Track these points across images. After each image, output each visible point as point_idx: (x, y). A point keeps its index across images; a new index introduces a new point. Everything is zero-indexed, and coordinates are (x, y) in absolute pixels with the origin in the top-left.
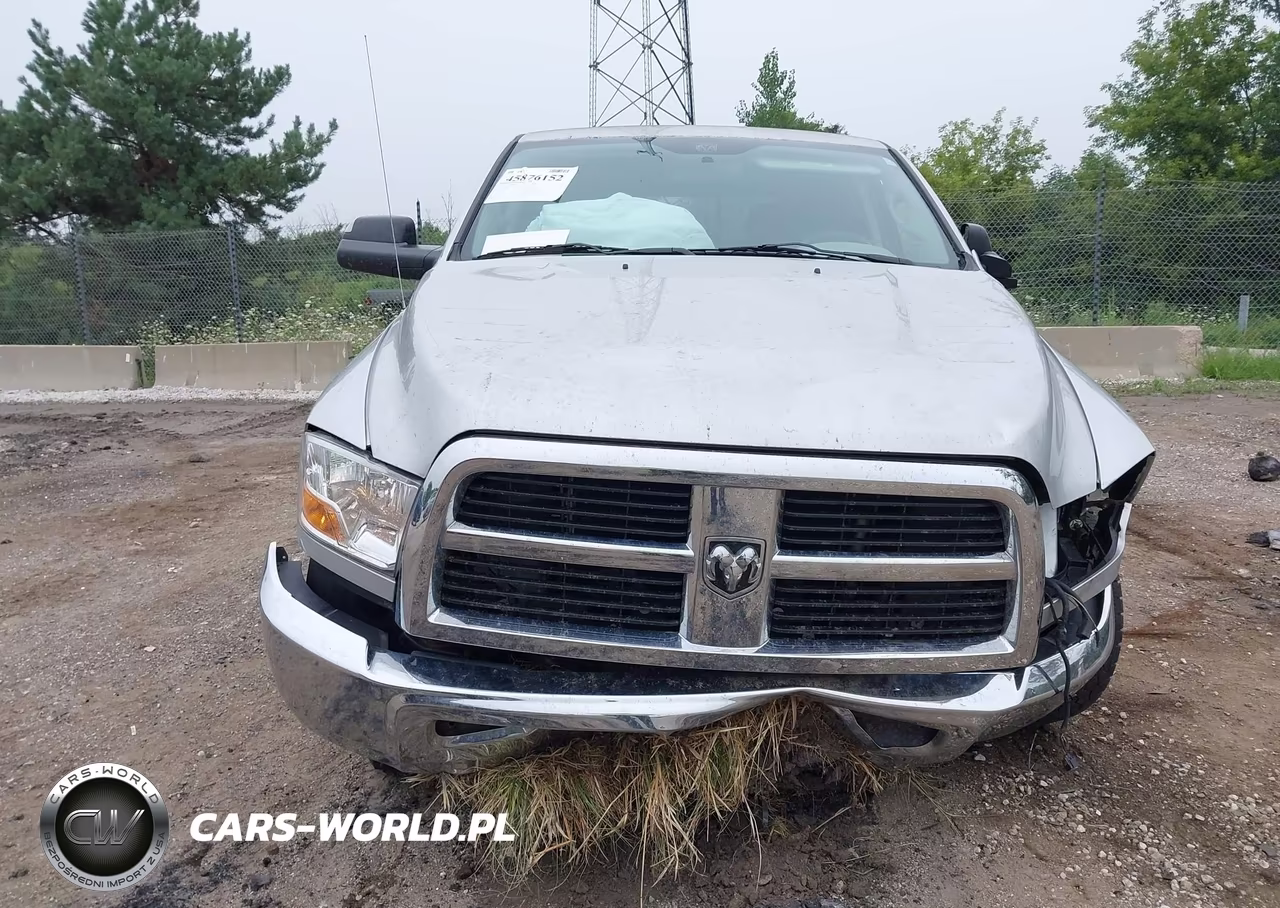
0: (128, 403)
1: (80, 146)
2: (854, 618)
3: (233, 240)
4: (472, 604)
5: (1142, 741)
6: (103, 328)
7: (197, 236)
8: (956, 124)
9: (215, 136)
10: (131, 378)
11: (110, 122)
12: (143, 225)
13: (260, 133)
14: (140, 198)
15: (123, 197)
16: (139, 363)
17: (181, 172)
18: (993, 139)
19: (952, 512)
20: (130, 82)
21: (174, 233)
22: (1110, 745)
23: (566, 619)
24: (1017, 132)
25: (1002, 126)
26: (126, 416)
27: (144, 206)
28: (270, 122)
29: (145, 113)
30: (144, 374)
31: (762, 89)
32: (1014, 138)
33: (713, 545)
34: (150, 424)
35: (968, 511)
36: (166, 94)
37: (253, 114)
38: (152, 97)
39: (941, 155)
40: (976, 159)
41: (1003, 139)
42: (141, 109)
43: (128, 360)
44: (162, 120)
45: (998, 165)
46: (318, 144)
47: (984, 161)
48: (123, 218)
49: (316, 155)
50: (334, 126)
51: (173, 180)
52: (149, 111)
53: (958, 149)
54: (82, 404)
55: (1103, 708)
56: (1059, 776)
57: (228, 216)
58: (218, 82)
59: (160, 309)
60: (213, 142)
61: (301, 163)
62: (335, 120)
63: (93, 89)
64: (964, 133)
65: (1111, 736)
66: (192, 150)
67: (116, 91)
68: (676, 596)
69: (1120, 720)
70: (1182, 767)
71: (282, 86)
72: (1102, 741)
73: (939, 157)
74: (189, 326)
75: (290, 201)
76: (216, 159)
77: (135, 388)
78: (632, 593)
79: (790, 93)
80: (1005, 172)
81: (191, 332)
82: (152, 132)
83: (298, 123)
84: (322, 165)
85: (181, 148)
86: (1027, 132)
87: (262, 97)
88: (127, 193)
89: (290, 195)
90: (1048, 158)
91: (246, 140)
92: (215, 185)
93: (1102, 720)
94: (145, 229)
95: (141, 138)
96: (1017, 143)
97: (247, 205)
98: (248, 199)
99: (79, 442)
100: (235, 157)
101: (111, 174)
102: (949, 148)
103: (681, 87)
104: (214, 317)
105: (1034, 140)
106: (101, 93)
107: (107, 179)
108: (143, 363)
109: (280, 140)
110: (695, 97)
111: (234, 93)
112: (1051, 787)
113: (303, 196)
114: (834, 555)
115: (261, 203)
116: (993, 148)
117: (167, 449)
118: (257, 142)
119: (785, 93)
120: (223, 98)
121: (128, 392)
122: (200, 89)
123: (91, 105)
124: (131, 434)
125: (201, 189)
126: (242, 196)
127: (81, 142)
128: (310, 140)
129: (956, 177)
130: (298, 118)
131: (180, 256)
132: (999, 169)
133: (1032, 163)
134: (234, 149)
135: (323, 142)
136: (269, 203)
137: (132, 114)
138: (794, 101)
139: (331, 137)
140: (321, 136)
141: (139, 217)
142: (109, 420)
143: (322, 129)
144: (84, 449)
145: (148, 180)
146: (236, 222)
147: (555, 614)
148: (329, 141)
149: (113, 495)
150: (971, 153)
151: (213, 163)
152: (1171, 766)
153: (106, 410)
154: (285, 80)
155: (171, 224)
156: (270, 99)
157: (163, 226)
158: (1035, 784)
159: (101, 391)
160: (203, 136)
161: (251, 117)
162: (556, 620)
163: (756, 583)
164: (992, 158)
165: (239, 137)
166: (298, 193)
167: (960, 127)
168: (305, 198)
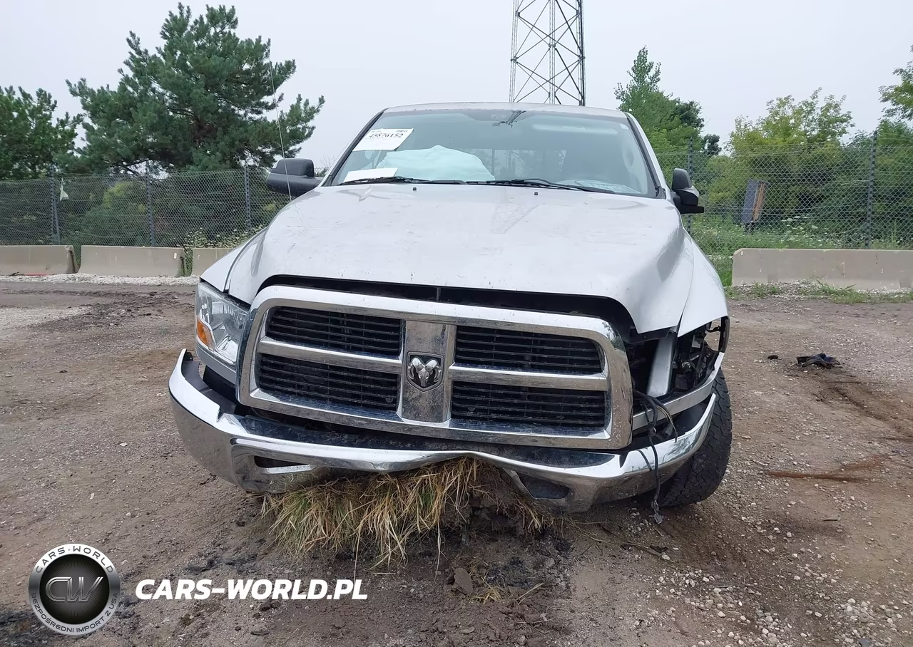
0: (173, 286)
1: (154, 115)
2: (503, 408)
3: (248, 178)
4: (276, 387)
5: (796, 555)
6: (163, 236)
7: (227, 174)
8: (780, 100)
9: (244, 109)
10: (176, 269)
11: (176, 99)
12: (192, 167)
13: (273, 106)
14: (193, 149)
15: (181, 150)
16: (182, 259)
17: (219, 133)
18: (811, 110)
19: (563, 345)
20: (190, 73)
21: (212, 173)
22: (772, 557)
23: (330, 400)
24: (829, 105)
25: (817, 101)
26: (168, 294)
27: (194, 155)
28: (281, 99)
29: (197, 93)
30: (185, 267)
31: (634, 75)
32: (827, 110)
33: (412, 357)
34: (181, 300)
35: (574, 345)
36: (212, 81)
37: (270, 93)
38: (202, 82)
39: (768, 122)
40: (796, 126)
41: (819, 111)
42: (194, 91)
43: (175, 257)
44: (208, 97)
45: (813, 130)
46: (311, 113)
47: (802, 128)
48: (181, 163)
49: (309, 121)
50: (322, 101)
51: (215, 138)
52: (200, 92)
53: (781, 118)
54: (143, 286)
55: (775, 529)
56: (722, 575)
57: (251, 162)
58: (248, 72)
59: (201, 223)
60: (242, 112)
61: (299, 126)
62: (323, 97)
63: (164, 77)
64: (786, 107)
65: (773, 549)
66: (227, 118)
67: (178, 78)
68: (394, 388)
69: (785, 538)
70: (821, 576)
71: (289, 74)
72: (765, 552)
73: (767, 124)
74: (218, 236)
75: (291, 152)
76: (244, 124)
77: (178, 276)
78: (367, 385)
79: (656, 78)
80: (818, 136)
81: (220, 240)
82: (201, 106)
83: (299, 99)
84: (313, 128)
85: (221, 117)
86: (837, 106)
87: (277, 82)
88: (184, 146)
89: (291, 148)
90: (852, 126)
91: (264, 111)
92: (241, 141)
93: (771, 537)
94: (193, 170)
95: (195, 110)
96: (828, 114)
97: (262, 154)
98: (264, 150)
99: (133, 310)
100: (256, 122)
101: (174, 133)
102: (776, 118)
103: (576, 75)
104: (235, 230)
105: (843, 112)
106: (169, 80)
107: (170, 137)
108: (185, 260)
109: (287, 110)
110: (586, 81)
111: (257, 78)
112: (711, 583)
113: (300, 148)
114: (488, 368)
115: (272, 153)
116: (810, 117)
117: (187, 316)
118: (272, 112)
119: (651, 78)
120: (250, 83)
121: (174, 279)
122: (234, 78)
123: (163, 88)
124: (167, 306)
125: (232, 145)
126: (260, 148)
127: (155, 112)
128: (305, 111)
129: (779, 139)
130: (300, 95)
131: (216, 189)
132: (815, 133)
133: (840, 130)
134: (257, 117)
135: (315, 112)
136: (278, 154)
137: (189, 94)
138: (658, 84)
139: (320, 109)
140: (313, 108)
141: (191, 163)
142: (157, 296)
143: (314, 103)
144: (135, 315)
145: (199, 138)
146: (254, 166)
147: (323, 396)
148: (318, 111)
149: (140, 345)
150: (792, 121)
151: (241, 126)
152: (812, 575)
153: (158, 290)
154: (292, 70)
155: (210, 166)
156: (281, 83)
157: (205, 168)
158: (699, 579)
159: (157, 278)
160: (236, 108)
161: (268, 95)
162: (325, 399)
163: (439, 383)
164: (808, 125)
165: (259, 109)
166: (297, 146)
167: (783, 103)
168: (301, 150)
